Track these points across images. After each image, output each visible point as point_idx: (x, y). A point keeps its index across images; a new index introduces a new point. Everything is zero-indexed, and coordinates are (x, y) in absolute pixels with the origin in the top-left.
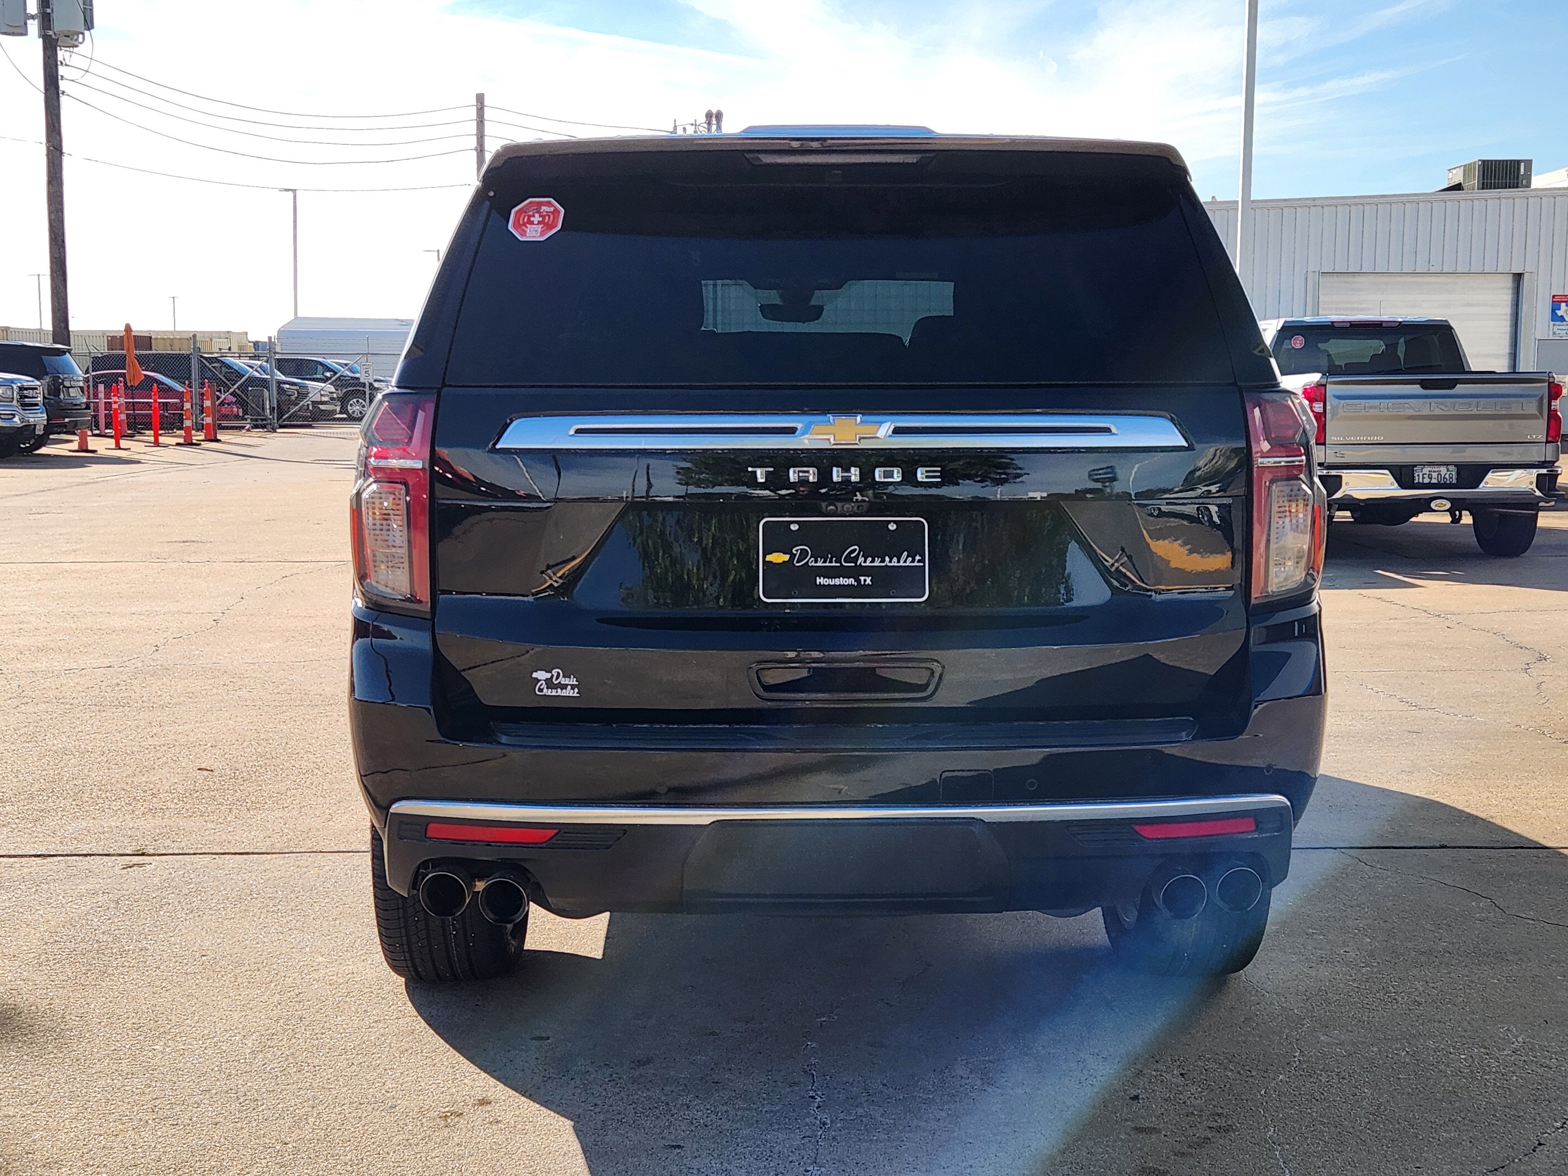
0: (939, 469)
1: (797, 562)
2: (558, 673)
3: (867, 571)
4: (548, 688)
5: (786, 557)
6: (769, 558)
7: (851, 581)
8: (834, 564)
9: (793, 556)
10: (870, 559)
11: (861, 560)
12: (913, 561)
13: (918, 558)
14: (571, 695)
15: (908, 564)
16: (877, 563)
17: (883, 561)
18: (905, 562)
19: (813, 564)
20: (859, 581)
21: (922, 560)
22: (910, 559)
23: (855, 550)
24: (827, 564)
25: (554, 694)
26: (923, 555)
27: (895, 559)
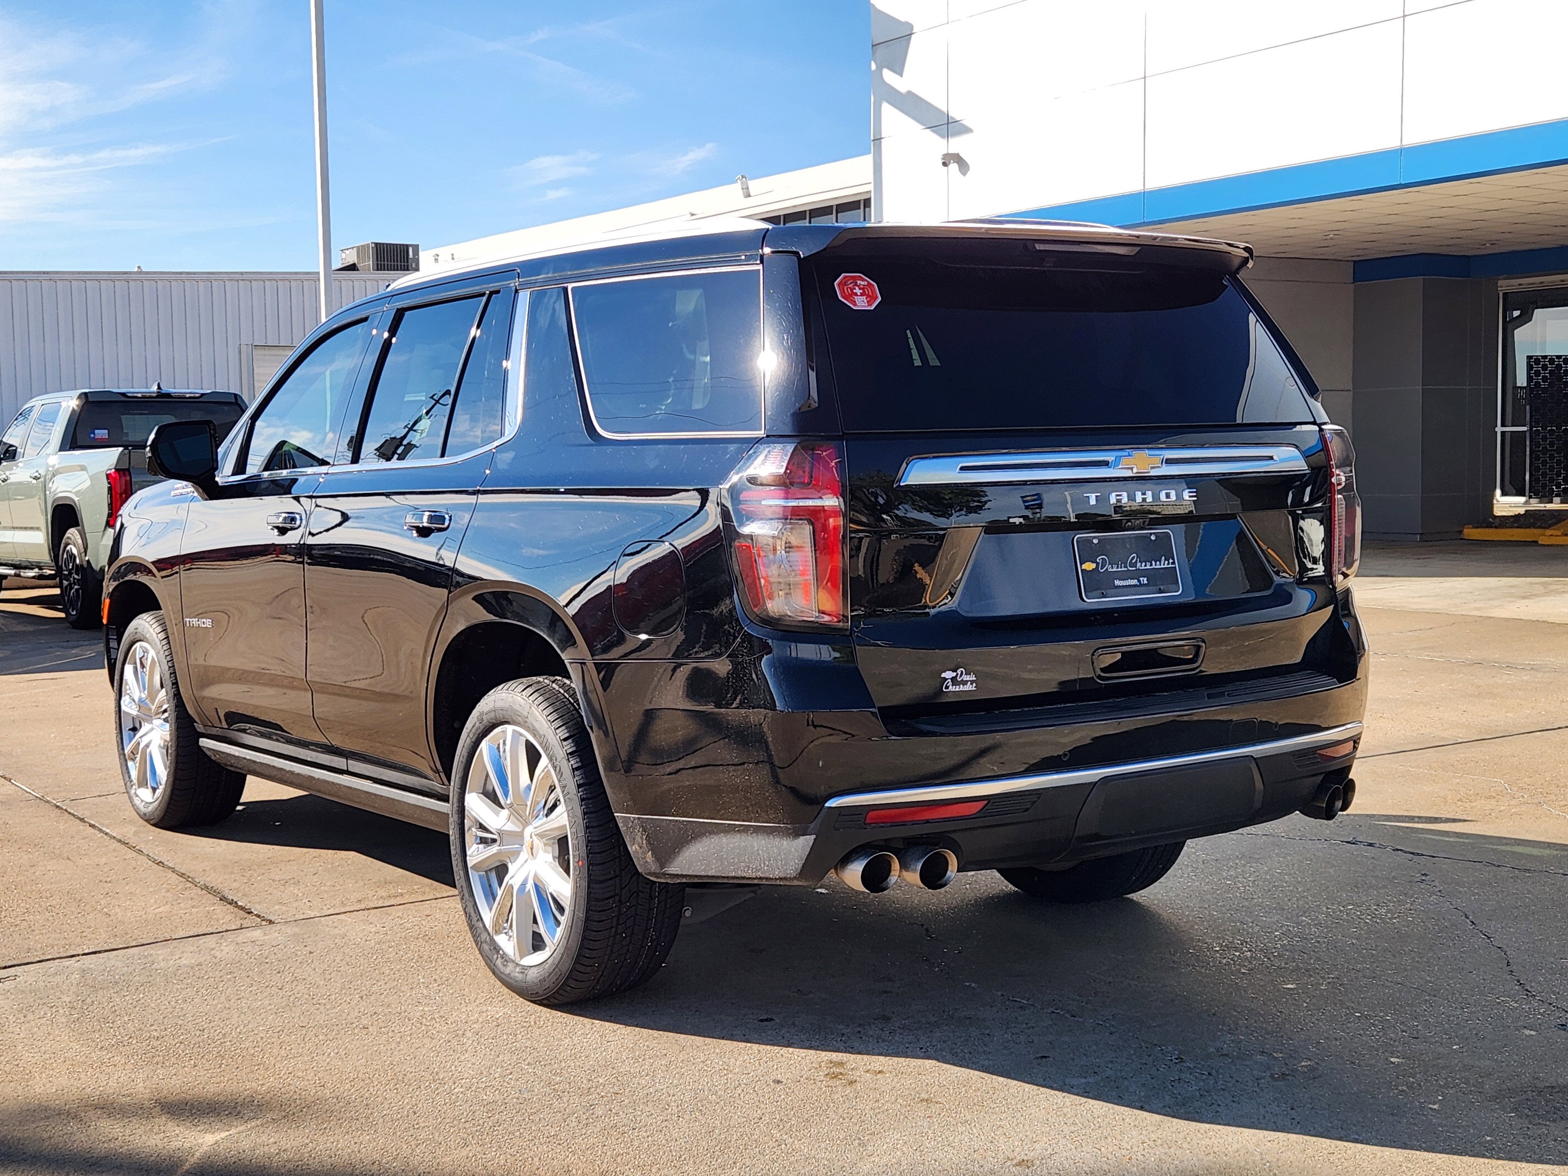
0: (1195, 490)
1: (1101, 569)
2: (962, 672)
3: (1144, 574)
4: (953, 685)
5: (1094, 566)
6: (1084, 567)
7: (1135, 582)
8: (1123, 569)
9: (1098, 564)
10: (1144, 564)
11: (1139, 564)
12: (1168, 564)
13: (1171, 561)
14: (970, 689)
15: (1166, 566)
16: (1148, 567)
17: (1151, 565)
18: (1164, 564)
19: (1111, 570)
20: (1139, 581)
21: (1173, 563)
22: (1166, 562)
23: (1134, 557)
24: (1119, 569)
25: (957, 689)
26: (1173, 559)
27: (1158, 563)
